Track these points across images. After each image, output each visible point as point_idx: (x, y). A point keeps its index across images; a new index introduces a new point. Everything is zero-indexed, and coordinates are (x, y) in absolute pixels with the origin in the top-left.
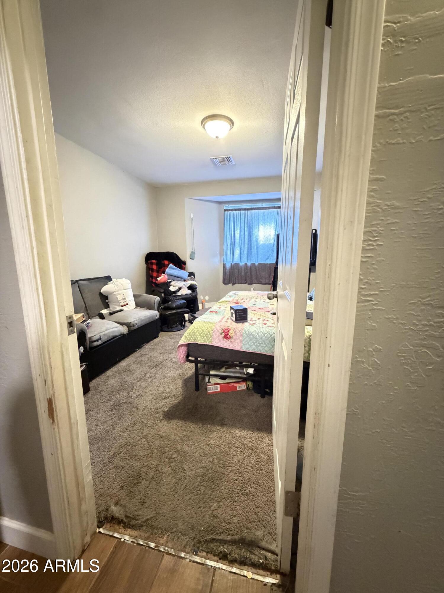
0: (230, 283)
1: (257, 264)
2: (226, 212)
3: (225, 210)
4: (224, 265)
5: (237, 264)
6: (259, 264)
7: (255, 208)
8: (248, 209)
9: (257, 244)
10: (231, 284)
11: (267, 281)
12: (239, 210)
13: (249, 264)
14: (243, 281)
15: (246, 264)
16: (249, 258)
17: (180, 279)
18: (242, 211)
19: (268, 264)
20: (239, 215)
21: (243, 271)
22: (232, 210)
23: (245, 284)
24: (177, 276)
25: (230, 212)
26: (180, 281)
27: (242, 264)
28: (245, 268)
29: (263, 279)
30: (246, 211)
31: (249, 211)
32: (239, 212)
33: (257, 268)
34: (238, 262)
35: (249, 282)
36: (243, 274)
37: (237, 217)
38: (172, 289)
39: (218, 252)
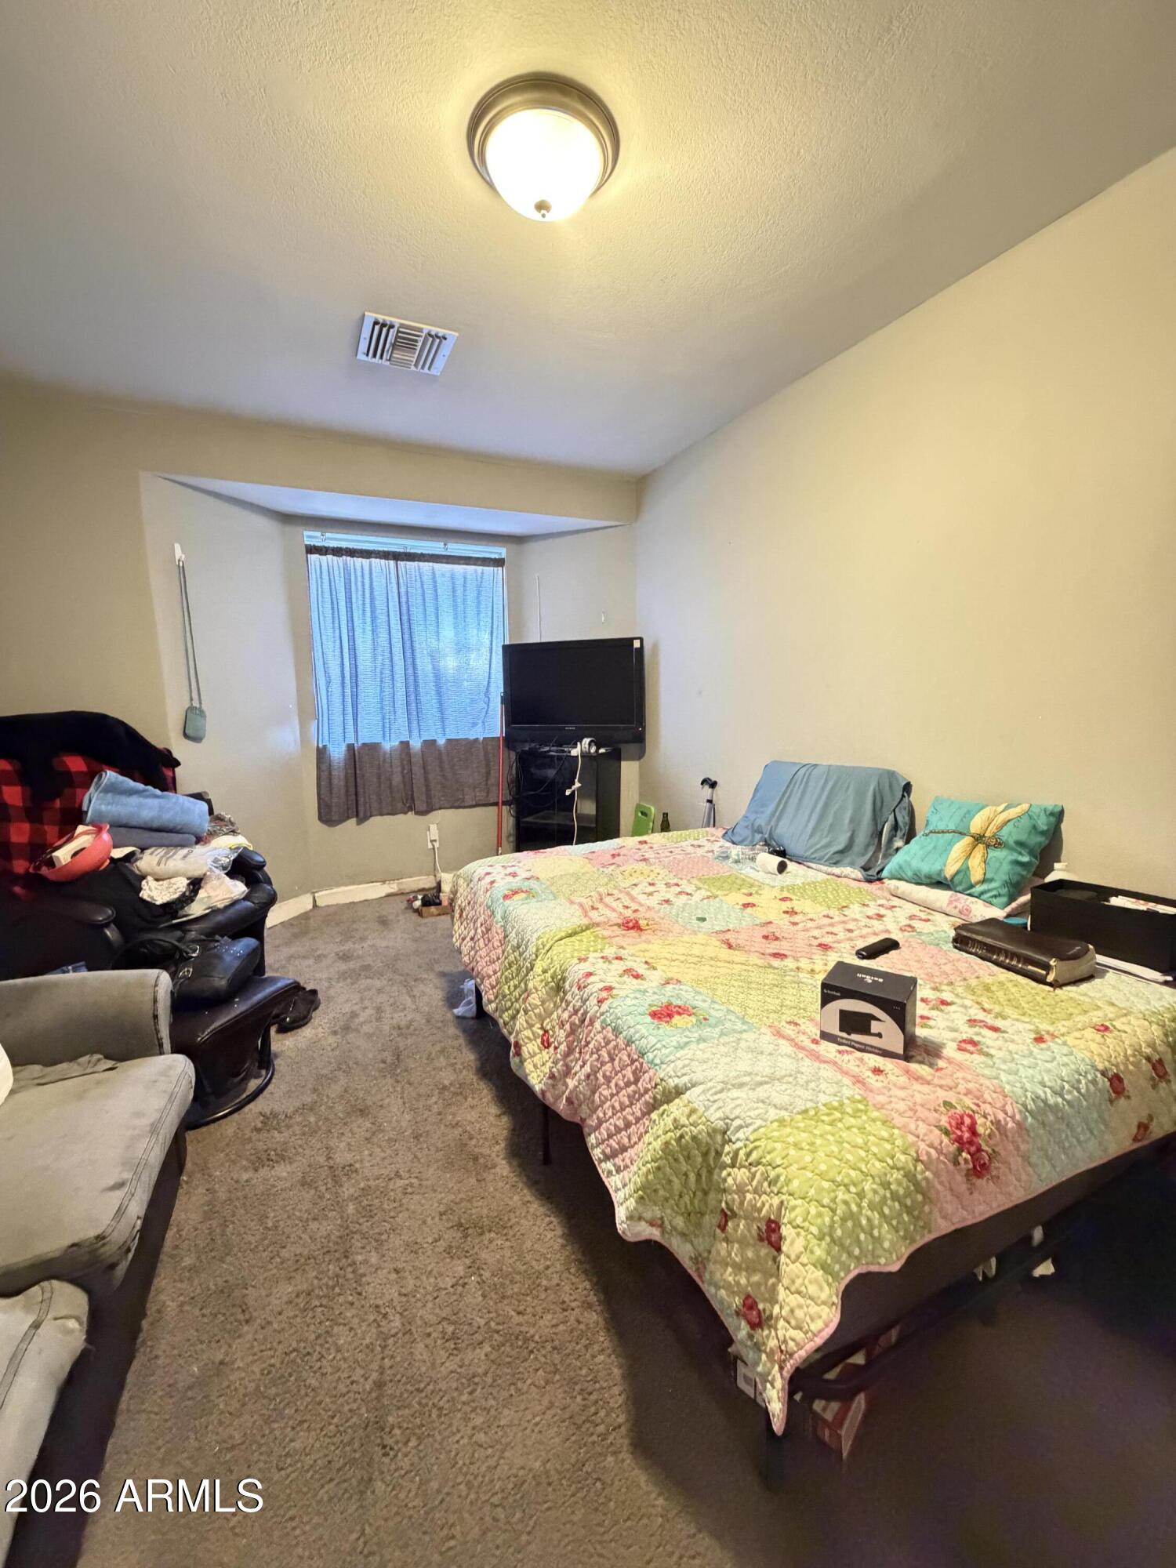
0: (348, 818)
1: (441, 742)
2: (314, 557)
3: (312, 550)
4: (321, 754)
5: (373, 748)
6: (449, 741)
7: (422, 555)
8: (397, 557)
9: (437, 675)
10: (353, 821)
11: (480, 795)
12: (367, 554)
13: (416, 744)
14: (400, 805)
15: (405, 745)
16: (414, 725)
17: (176, 838)
18: (375, 562)
19: (476, 740)
20: (367, 573)
21: (397, 770)
22: (337, 552)
23: (405, 813)
24: (155, 825)
25: (330, 557)
26: (183, 846)
27: (389, 745)
28: (402, 760)
29: (466, 789)
30: (392, 563)
31: (401, 564)
32: (365, 562)
33: (445, 758)
34: (376, 738)
35: (420, 805)
36: (397, 779)
37: (360, 579)
38: (156, 893)
39: (293, 706)
